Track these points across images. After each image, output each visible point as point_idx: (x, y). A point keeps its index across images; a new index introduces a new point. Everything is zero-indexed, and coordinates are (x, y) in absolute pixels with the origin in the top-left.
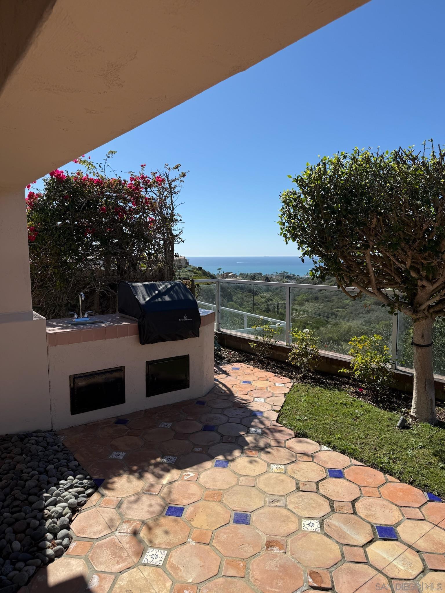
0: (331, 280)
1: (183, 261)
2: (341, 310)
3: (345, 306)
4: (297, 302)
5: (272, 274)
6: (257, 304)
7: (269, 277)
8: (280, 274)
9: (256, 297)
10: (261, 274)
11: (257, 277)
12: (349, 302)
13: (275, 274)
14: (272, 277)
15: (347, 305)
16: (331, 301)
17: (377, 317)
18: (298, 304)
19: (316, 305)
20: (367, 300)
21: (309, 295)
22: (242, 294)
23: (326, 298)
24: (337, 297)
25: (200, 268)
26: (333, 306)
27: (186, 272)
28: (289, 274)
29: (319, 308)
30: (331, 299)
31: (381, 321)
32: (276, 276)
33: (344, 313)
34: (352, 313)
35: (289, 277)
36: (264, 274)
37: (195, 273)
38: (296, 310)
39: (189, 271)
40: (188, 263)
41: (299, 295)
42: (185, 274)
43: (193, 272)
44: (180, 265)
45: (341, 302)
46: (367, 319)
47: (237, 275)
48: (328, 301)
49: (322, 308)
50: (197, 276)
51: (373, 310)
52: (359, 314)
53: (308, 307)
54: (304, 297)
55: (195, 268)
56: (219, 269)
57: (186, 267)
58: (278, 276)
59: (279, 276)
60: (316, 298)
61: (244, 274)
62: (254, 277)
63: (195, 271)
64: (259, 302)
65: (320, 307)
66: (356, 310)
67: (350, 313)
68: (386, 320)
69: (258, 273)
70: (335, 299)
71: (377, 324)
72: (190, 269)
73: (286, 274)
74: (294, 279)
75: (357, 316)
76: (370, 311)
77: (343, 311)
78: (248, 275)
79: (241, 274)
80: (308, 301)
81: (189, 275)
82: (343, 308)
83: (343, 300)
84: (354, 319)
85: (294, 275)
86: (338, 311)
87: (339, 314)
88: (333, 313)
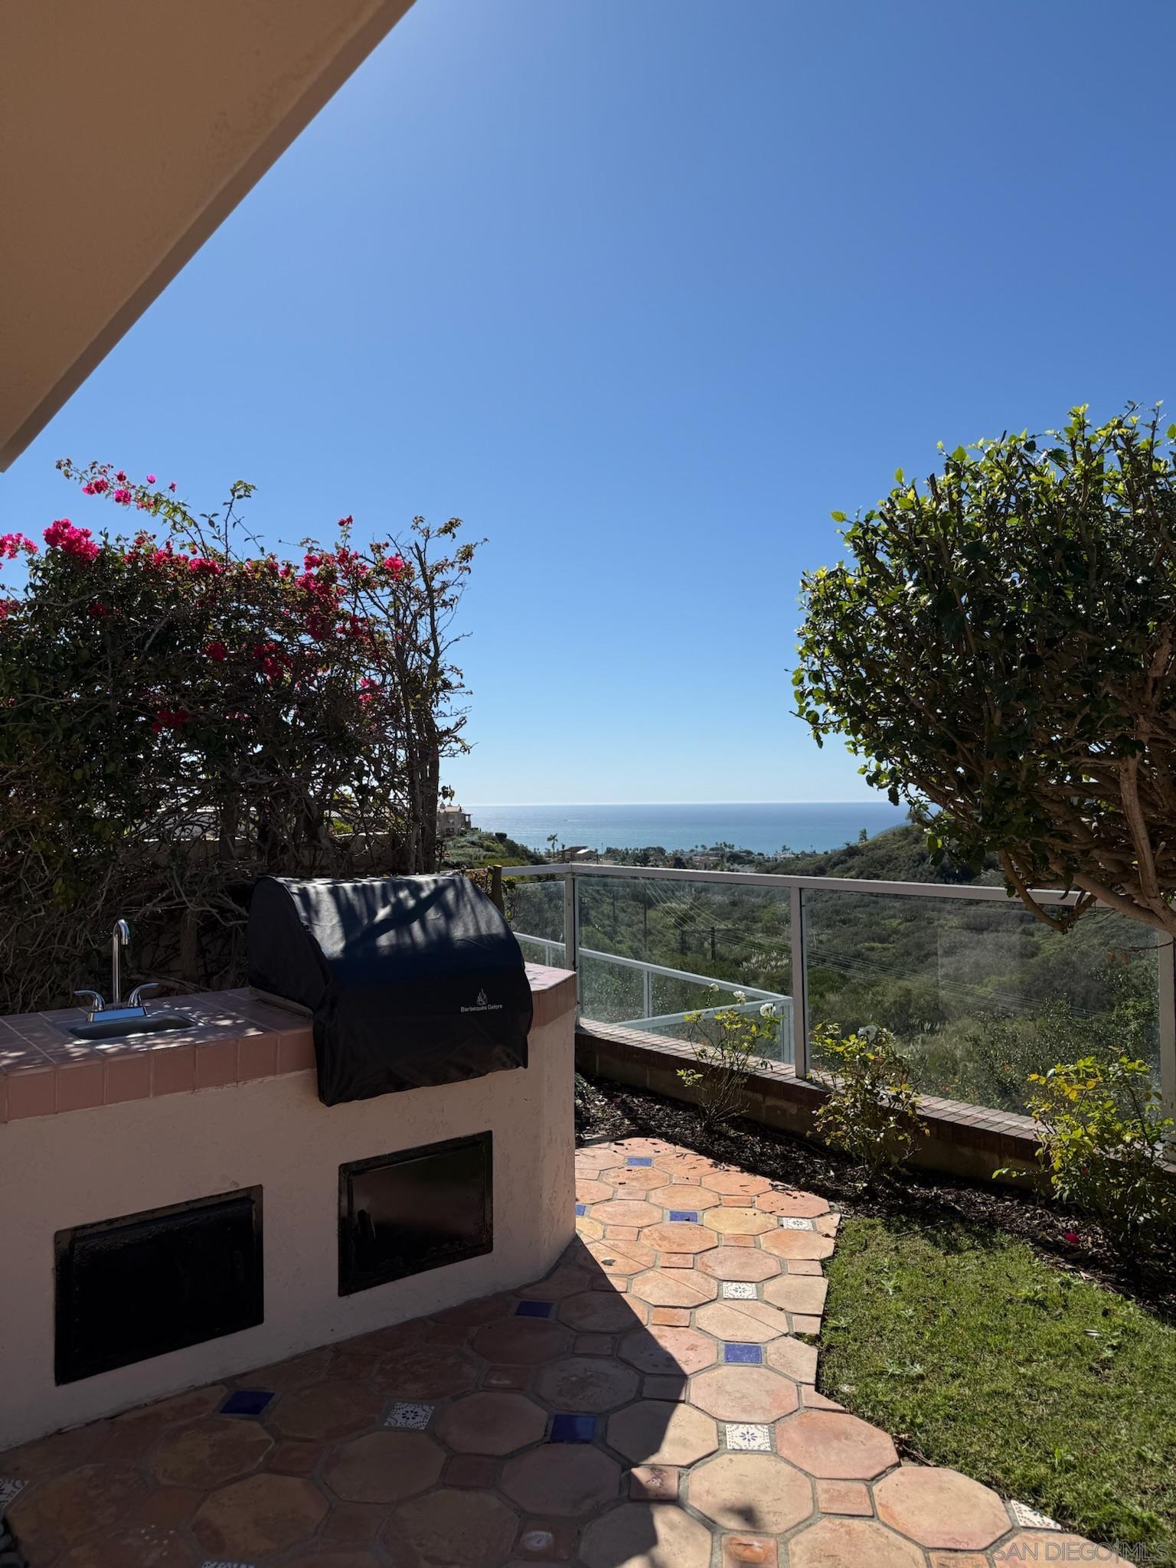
1: (456, 817)
2: (880, 945)
3: (890, 936)
4: (759, 925)
5: (692, 851)
6: (653, 931)
7: (684, 859)
8: (712, 849)
9: (651, 913)
10: (661, 851)
11: (651, 859)
12: (900, 924)
13: (700, 849)
14: (691, 859)
15: (896, 932)
16: (850, 921)
17: (977, 965)
18: (763, 932)
22: (613, 904)
23: (837, 912)
24: (868, 909)
25: (501, 837)
26: (857, 934)
27: (462, 847)
28: (736, 849)
29: (821, 942)
30: (852, 917)
31: (988, 974)
32: (703, 854)
33: (888, 954)
34: (908, 954)
35: (736, 858)
36: (669, 851)
37: (488, 849)
38: (760, 946)
39: (473, 843)
40: (469, 822)
41: (765, 907)
42: (460, 852)
43: (482, 846)
44: (448, 829)
45: (877, 924)
46: (951, 972)
47: (599, 853)
48: (844, 922)
49: (829, 940)
50: (493, 857)
51: (965, 947)
52: (927, 956)
54: (780, 912)
55: (489, 836)
56: (552, 838)
57: (462, 834)
58: (707, 855)
59: (711, 855)
61: (617, 850)
62: (643, 858)
63: (487, 843)
64: (659, 927)
65: (823, 937)
66: (919, 946)
67: (903, 955)
68: (1001, 974)
69: (654, 849)
70: (862, 915)
71: (978, 984)
72: (475, 838)
73: (728, 850)
74: (751, 862)
75: (922, 962)
76: (956, 947)
77: (884, 949)
78: (627, 853)
79: (609, 850)
81: (471, 856)
82: (882, 940)
83: (884, 919)
84: (915, 971)
85: (749, 853)
86: (872, 949)
87: (874, 956)
88: (858, 955)
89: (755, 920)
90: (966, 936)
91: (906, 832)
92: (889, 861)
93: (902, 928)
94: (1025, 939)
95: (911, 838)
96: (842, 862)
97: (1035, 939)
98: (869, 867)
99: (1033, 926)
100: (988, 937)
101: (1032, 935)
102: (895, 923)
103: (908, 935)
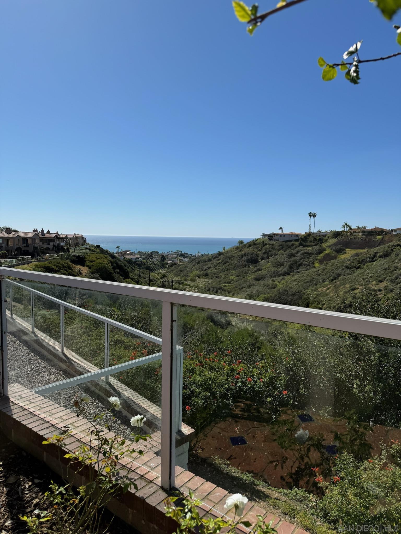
0: (219, 258)
1: (80, 239)
2: (228, 285)
3: (231, 282)
4: (189, 278)
5: (168, 253)
6: (153, 280)
7: (165, 255)
8: (175, 252)
9: (152, 274)
10: (157, 252)
11: (153, 255)
12: (234, 278)
13: (170, 252)
14: (167, 255)
15: (233, 280)
16: (219, 277)
17: (258, 291)
18: (190, 280)
19: (206, 280)
20: (249, 276)
21: (200, 272)
22: (139, 271)
23: (215, 274)
24: (224, 273)
25: (98, 246)
26: (220, 281)
27: (82, 250)
28: (183, 252)
29: (209, 284)
30: (219, 275)
31: (261, 294)
32: (171, 254)
33: (231, 287)
34: (236, 287)
35: (182, 255)
36: (160, 253)
37: (92, 251)
38: (189, 285)
39: (87, 248)
40: (86, 241)
41: (191, 272)
42: (81, 251)
43: (90, 250)
44: (77, 243)
45: (227, 278)
46: (249, 293)
47: (135, 253)
48: (217, 277)
49: (211, 283)
51: (254, 285)
52: (242, 288)
53: (199, 283)
54: (196, 274)
55: (93, 246)
56: (118, 247)
57: (83, 245)
58: (173, 254)
59: (174, 254)
60: (206, 275)
61: (142, 252)
62: (151, 255)
63: (92, 248)
64: (155, 279)
65: (210, 282)
66: (240, 285)
67: (235, 288)
68: (265, 294)
69: (154, 252)
70: (222, 275)
71: (258, 297)
72: (88, 247)
73: (180, 253)
74: (187, 257)
75: (241, 290)
76: (251, 285)
77: (229, 286)
78: (145, 253)
79: (139, 252)
80: (199, 277)
81: (84, 253)
82: (229, 283)
83: (229, 276)
84: (238, 293)
85: (187, 254)
86: (225, 286)
87: (226, 288)
88: (221, 288)
89: (188, 276)
90: (254, 282)
91: (237, 248)
92: (232, 257)
93: (235, 279)
94: (272, 283)
95: (239, 250)
96: (217, 257)
97: (275, 283)
98: (225, 259)
99: (275, 279)
100: (261, 282)
101: (275, 281)
102: (232, 277)
103: (236, 281)
